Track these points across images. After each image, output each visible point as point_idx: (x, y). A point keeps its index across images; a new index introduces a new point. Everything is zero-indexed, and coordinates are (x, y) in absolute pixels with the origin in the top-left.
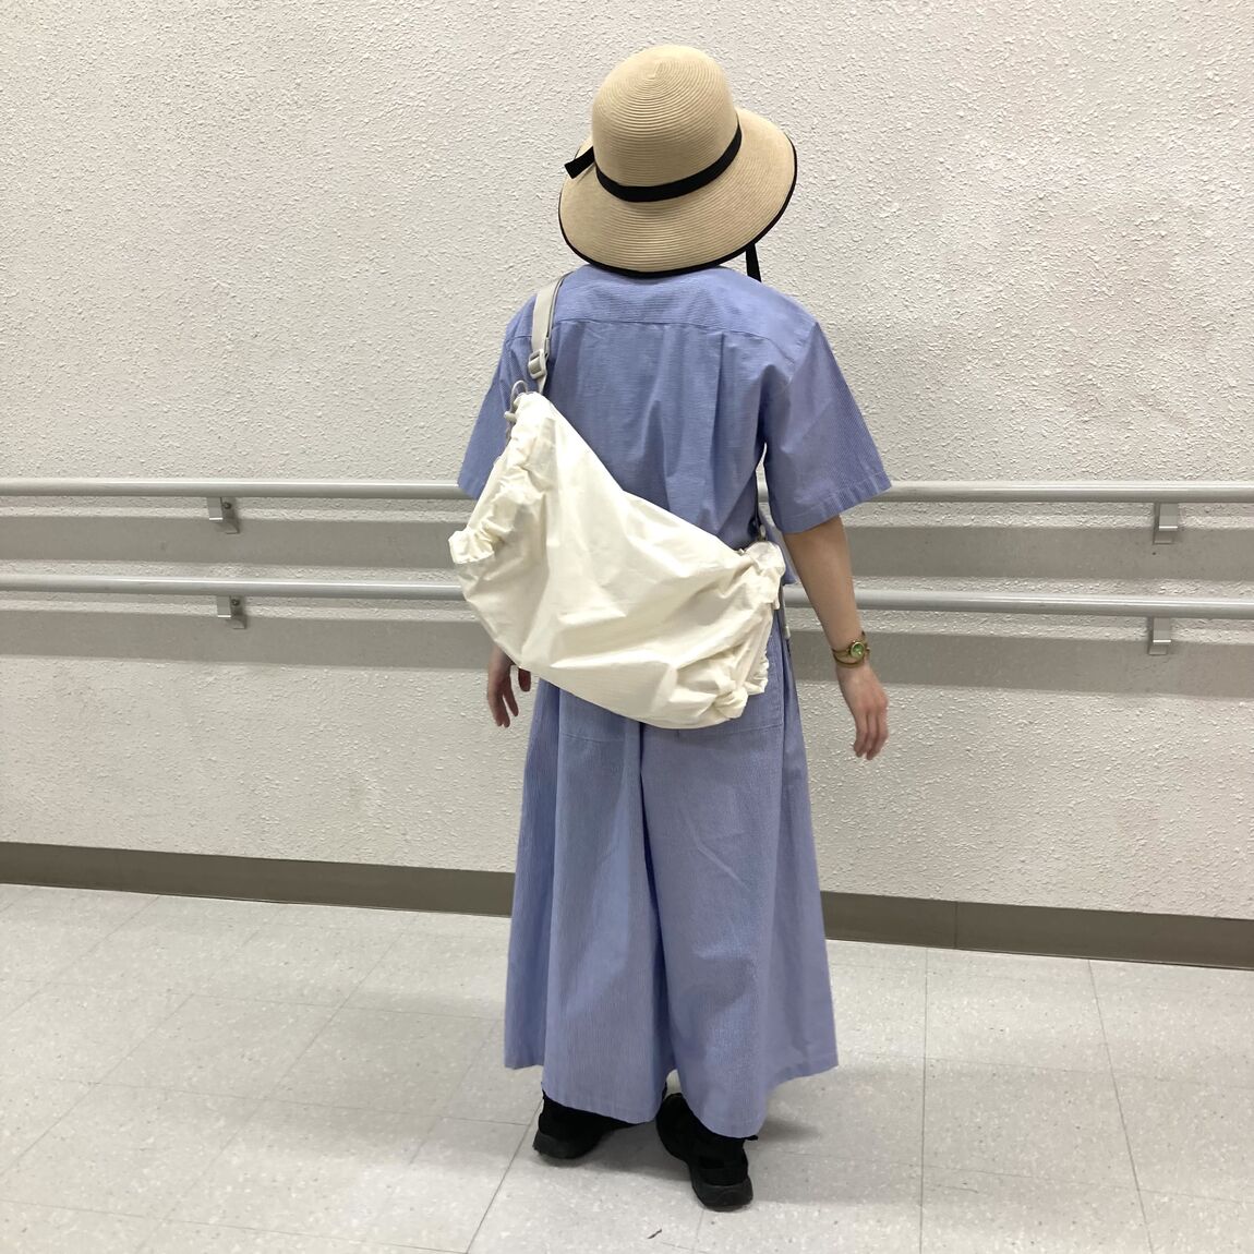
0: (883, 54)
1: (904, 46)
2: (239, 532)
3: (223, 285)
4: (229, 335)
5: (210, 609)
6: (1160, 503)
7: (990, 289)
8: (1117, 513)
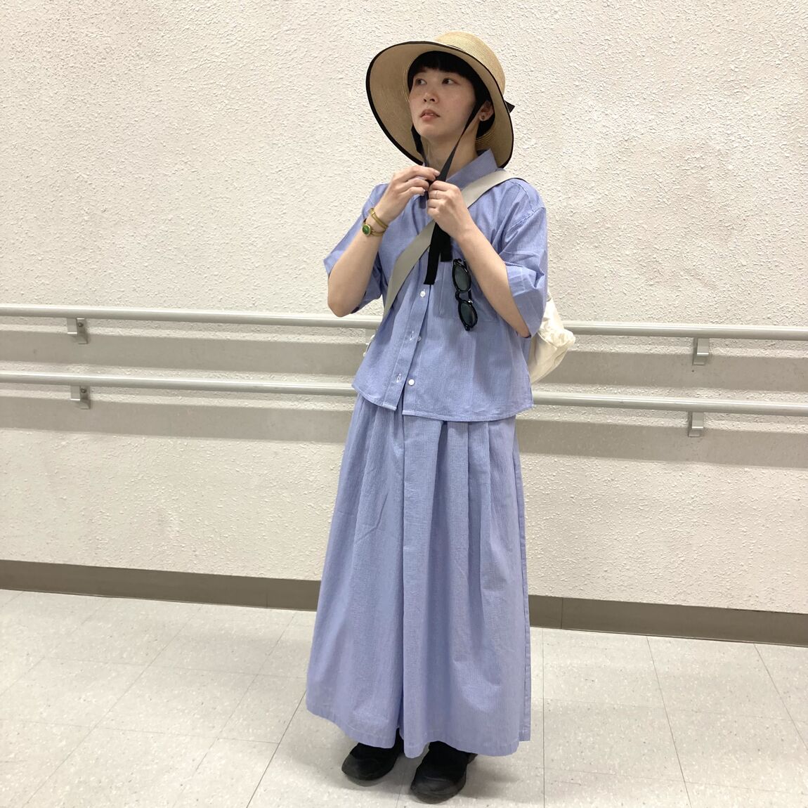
0: (528, 43)
1: (541, 39)
2: (87, 343)
3: (83, 175)
4: (86, 209)
5: (66, 395)
6: (698, 338)
7: (593, 197)
8: (670, 344)
